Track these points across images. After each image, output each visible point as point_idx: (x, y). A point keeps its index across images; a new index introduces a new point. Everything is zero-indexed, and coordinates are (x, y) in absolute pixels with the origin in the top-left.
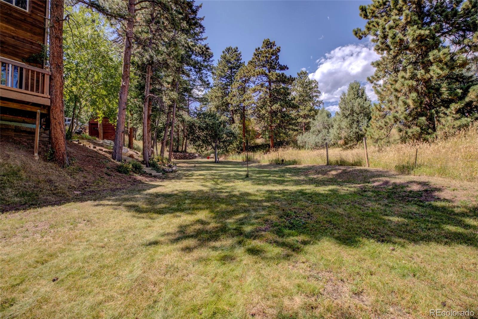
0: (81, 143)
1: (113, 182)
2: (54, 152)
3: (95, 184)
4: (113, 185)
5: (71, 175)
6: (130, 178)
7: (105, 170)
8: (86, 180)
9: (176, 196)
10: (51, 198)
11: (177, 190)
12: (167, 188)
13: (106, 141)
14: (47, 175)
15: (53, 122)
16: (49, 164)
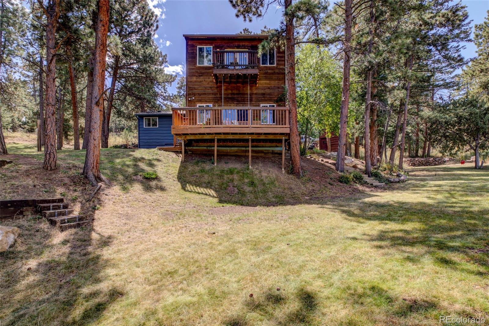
0: (312, 158)
1: (335, 191)
2: (293, 167)
3: (320, 192)
4: (334, 193)
5: (304, 185)
6: (350, 188)
7: (328, 180)
8: (314, 188)
9: (389, 207)
10: (291, 201)
11: (393, 201)
12: (384, 199)
13: (333, 153)
14: (289, 184)
15: (292, 144)
16: (291, 176)
